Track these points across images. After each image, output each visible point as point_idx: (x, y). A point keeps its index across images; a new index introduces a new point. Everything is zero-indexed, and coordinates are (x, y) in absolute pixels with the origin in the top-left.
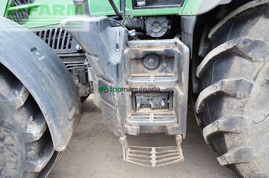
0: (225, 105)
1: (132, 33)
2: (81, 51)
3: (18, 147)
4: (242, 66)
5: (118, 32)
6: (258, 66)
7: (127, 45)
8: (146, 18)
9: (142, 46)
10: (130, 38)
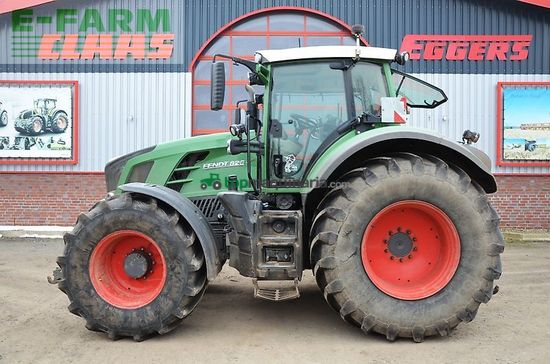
0: (323, 250)
1: (266, 205)
2: (222, 220)
3: (183, 275)
4: (331, 224)
5: (255, 203)
6: (340, 224)
7: (261, 214)
8: (277, 194)
9: (272, 214)
10: (264, 208)
